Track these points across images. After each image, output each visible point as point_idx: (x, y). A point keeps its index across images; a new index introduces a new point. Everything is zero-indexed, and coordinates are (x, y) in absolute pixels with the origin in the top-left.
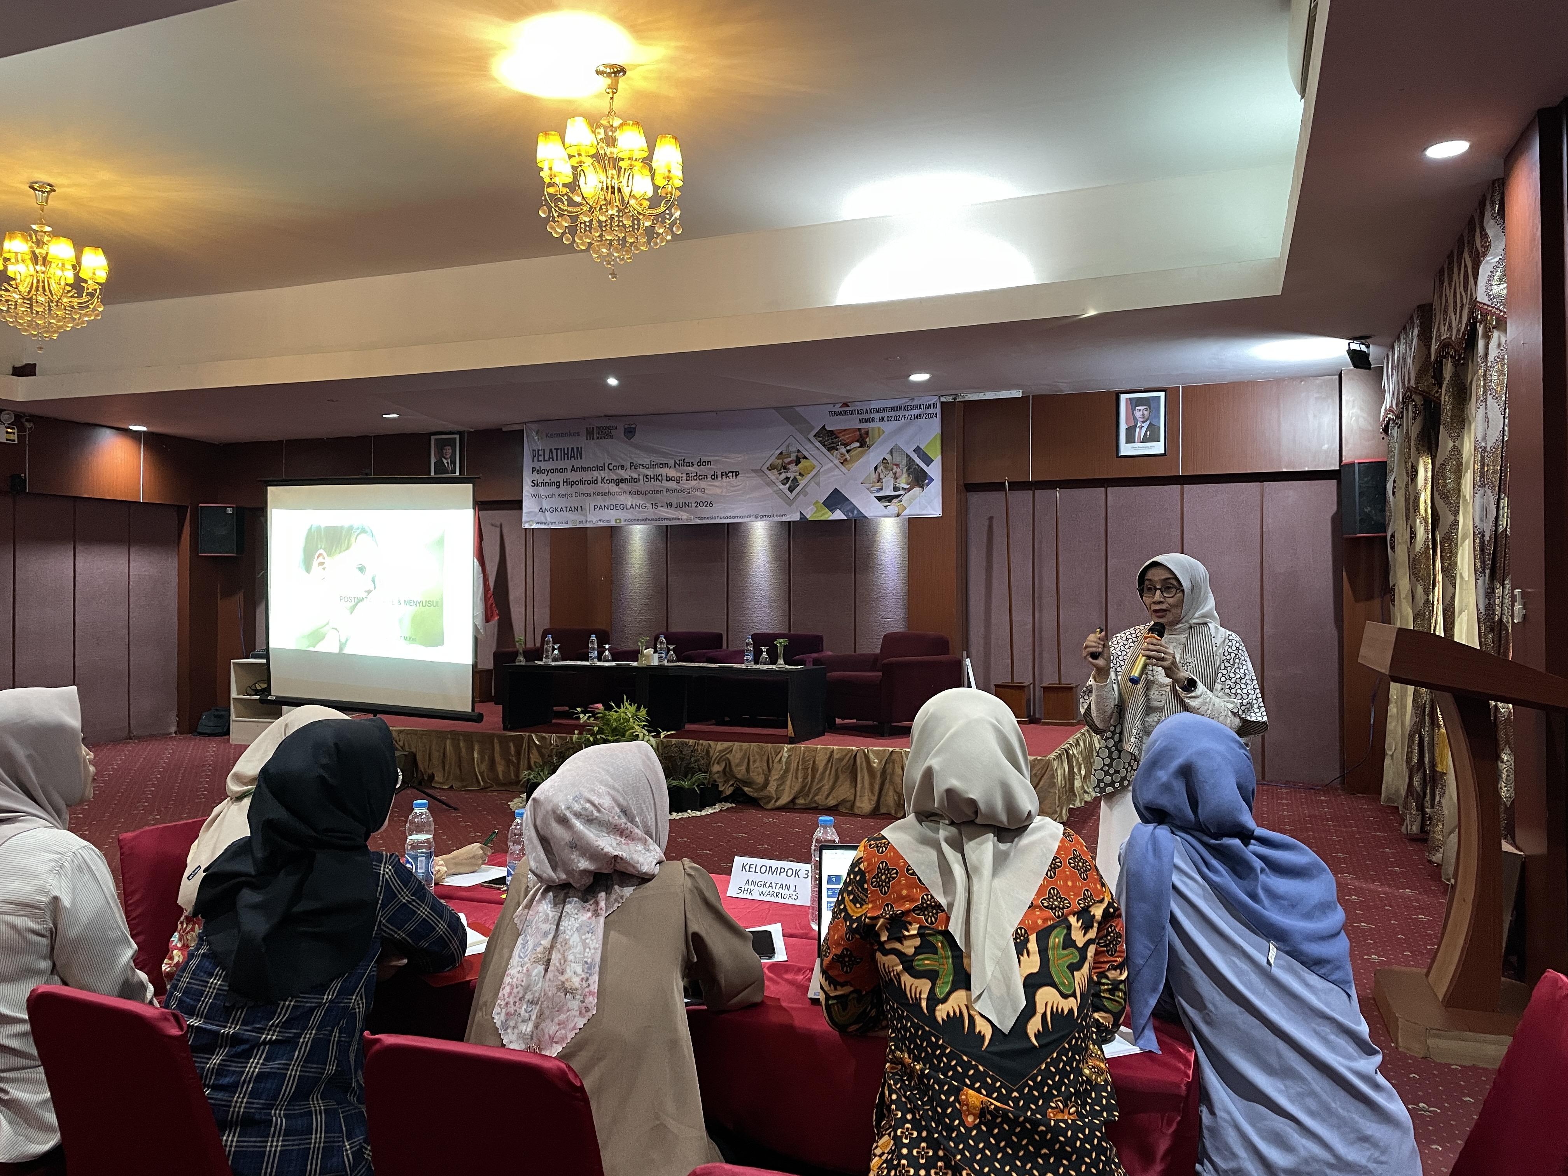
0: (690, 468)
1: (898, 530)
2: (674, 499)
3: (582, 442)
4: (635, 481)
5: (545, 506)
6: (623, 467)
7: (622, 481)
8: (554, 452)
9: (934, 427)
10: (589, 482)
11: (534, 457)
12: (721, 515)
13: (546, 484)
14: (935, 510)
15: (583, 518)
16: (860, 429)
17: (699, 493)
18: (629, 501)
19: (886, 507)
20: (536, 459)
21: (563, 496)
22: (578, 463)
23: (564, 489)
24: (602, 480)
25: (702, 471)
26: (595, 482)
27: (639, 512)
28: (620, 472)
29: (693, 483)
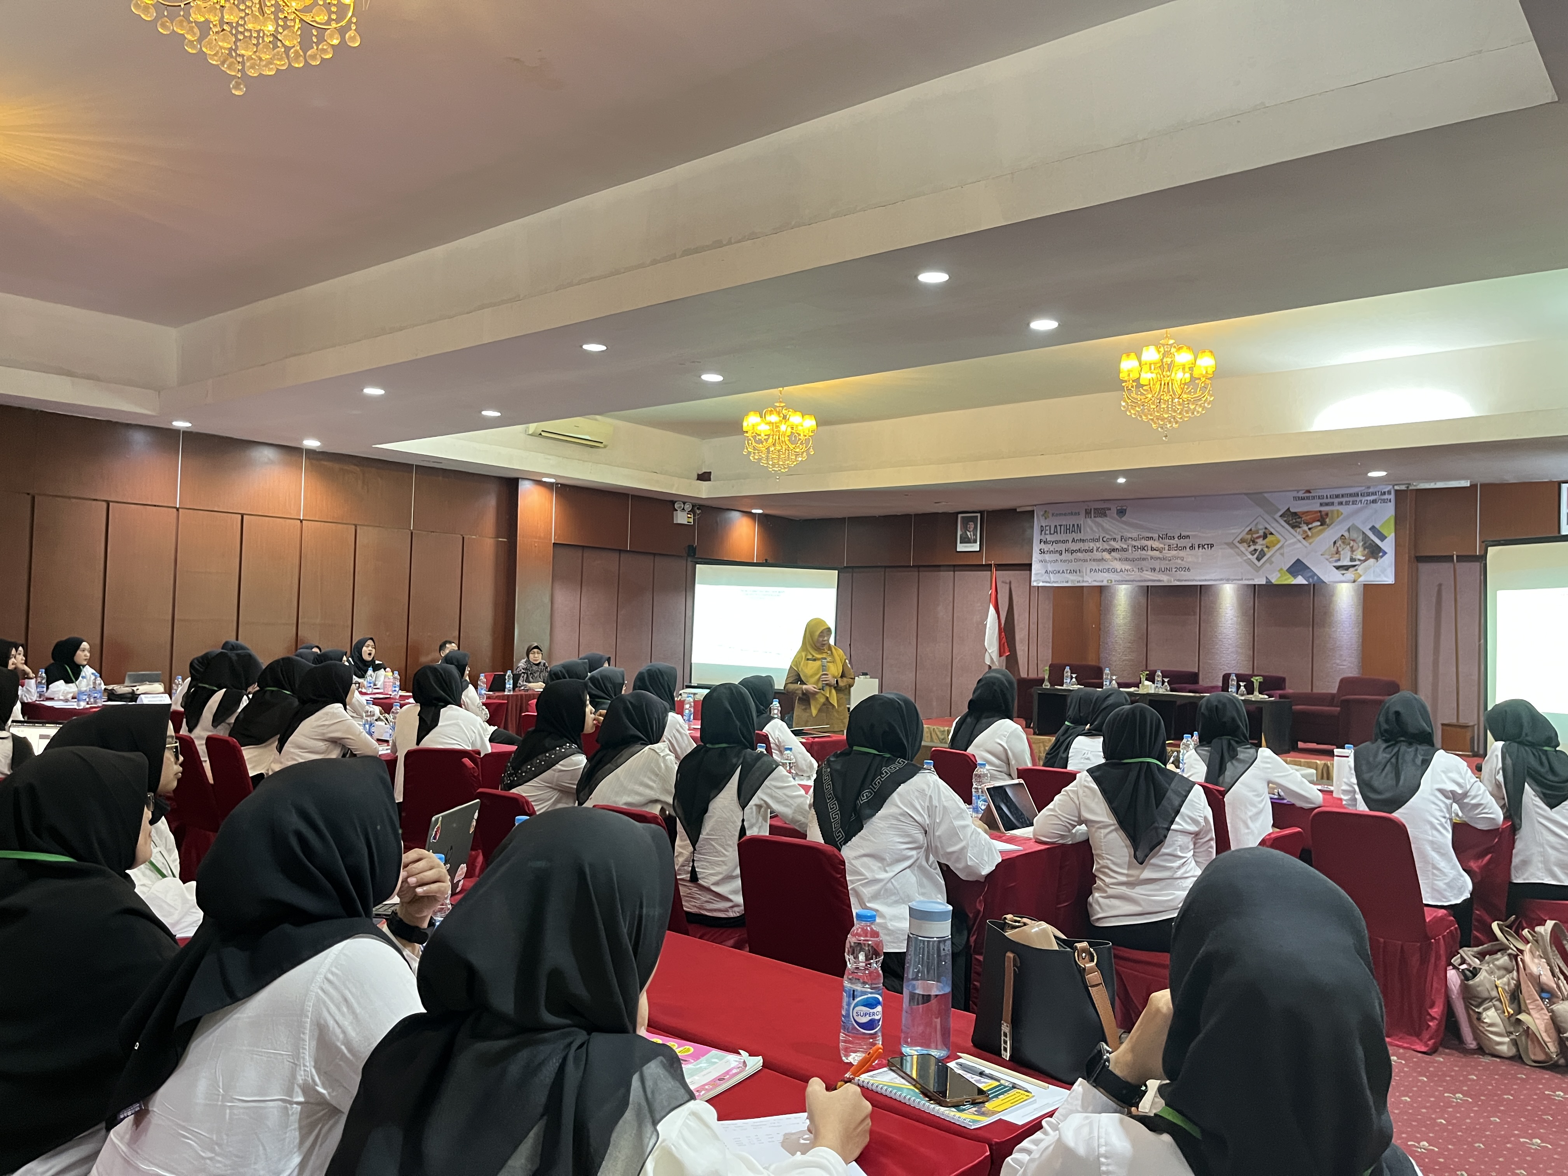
0: (1172, 541)
1: (1352, 593)
2: (1157, 565)
3: (1080, 520)
4: (1124, 550)
5: (1050, 569)
6: (1114, 539)
7: (1114, 550)
8: (1059, 528)
9: (1389, 510)
10: (1086, 551)
11: (1042, 531)
12: (1198, 578)
13: (1051, 552)
14: (1389, 578)
15: (1081, 579)
16: (1320, 512)
17: (1179, 561)
18: (1118, 565)
19: (1343, 574)
20: (1043, 532)
21: (1065, 561)
22: (1077, 536)
23: (1065, 556)
24: (1097, 550)
25: (1181, 543)
26: (1091, 551)
27: (1127, 575)
28: (1112, 543)
29: (1174, 553)
